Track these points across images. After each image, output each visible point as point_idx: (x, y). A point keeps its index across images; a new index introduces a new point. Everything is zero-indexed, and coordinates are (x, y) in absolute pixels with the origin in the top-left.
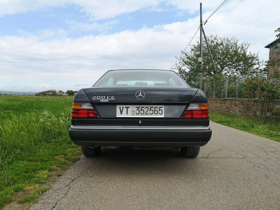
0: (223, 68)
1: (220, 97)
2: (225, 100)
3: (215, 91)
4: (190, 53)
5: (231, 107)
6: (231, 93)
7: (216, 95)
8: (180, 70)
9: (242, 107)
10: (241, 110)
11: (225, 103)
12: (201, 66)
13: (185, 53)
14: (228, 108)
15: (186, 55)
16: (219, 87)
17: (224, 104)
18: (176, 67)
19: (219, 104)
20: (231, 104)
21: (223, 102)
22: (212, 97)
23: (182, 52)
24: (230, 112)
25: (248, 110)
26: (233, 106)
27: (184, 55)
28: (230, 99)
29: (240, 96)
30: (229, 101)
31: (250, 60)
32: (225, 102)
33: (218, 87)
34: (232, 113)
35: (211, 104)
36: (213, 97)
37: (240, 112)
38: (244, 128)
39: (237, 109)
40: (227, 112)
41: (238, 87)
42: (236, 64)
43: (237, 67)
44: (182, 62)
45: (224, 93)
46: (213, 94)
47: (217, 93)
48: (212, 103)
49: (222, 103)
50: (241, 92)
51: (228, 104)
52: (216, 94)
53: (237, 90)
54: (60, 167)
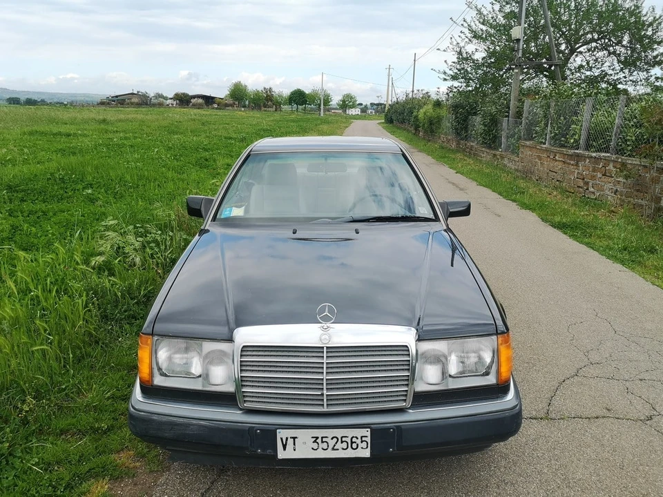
0: (573, 51)
1: (563, 146)
2: (578, 155)
3: (552, 126)
4: (489, 7)
5: (593, 177)
6: (598, 138)
7: (552, 138)
8: (460, 53)
9: (624, 183)
10: (619, 188)
11: (577, 165)
12: (519, 50)
13: (476, 7)
14: (583, 179)
15: (480, 12)
16: (565, 119)
17: (575, 167)
18: (451, 46)
19: (560, 165)
20: (594, 171)
21: (572, 162)
22: (541, 142)
23: (469, 5)
24: (587, 189)
25: (638, 191)
26: (599, 175)
27: (474, 13)
28: (592, 157)
29: (620, 151)
30: (588, 160)
31: (650, 29)
32: (577, 163)
33: (562, 118)
34: (594, 193)
35: (537, 160)
36: (545, 144)
37: (615, 194)
38: (630, 256)
39: (608, 186)
40: (581, 188)
41: (618, 127)
42: (610, 40)
43: (612, 46)
44: (466, 31)
45: (576, 137)
46: (546, 135)
47: (556, 134)
48: (540, 159)
49: (569, 164)
50: (626, 141)
51: (584, 168)
52: (555, 136)
53: (615, 135)
54: (143, 456)
